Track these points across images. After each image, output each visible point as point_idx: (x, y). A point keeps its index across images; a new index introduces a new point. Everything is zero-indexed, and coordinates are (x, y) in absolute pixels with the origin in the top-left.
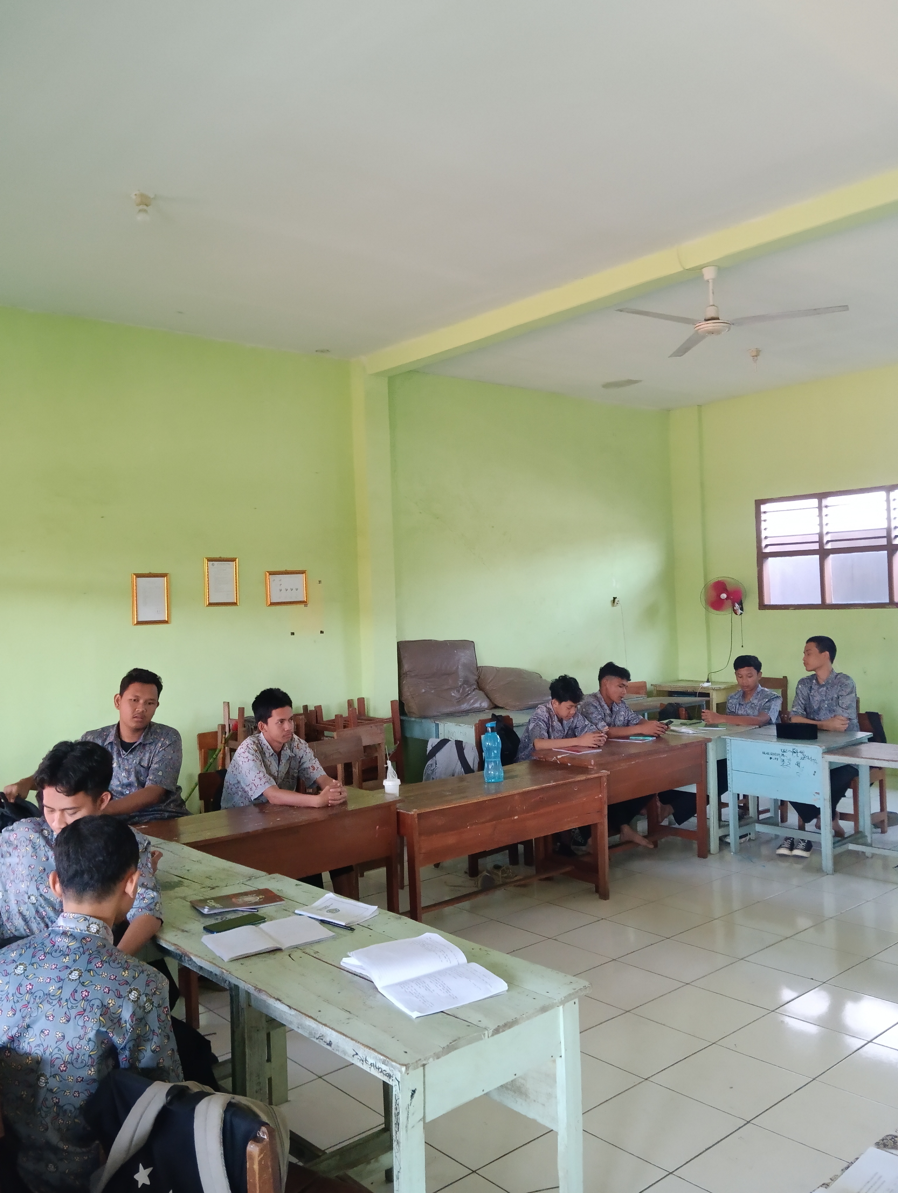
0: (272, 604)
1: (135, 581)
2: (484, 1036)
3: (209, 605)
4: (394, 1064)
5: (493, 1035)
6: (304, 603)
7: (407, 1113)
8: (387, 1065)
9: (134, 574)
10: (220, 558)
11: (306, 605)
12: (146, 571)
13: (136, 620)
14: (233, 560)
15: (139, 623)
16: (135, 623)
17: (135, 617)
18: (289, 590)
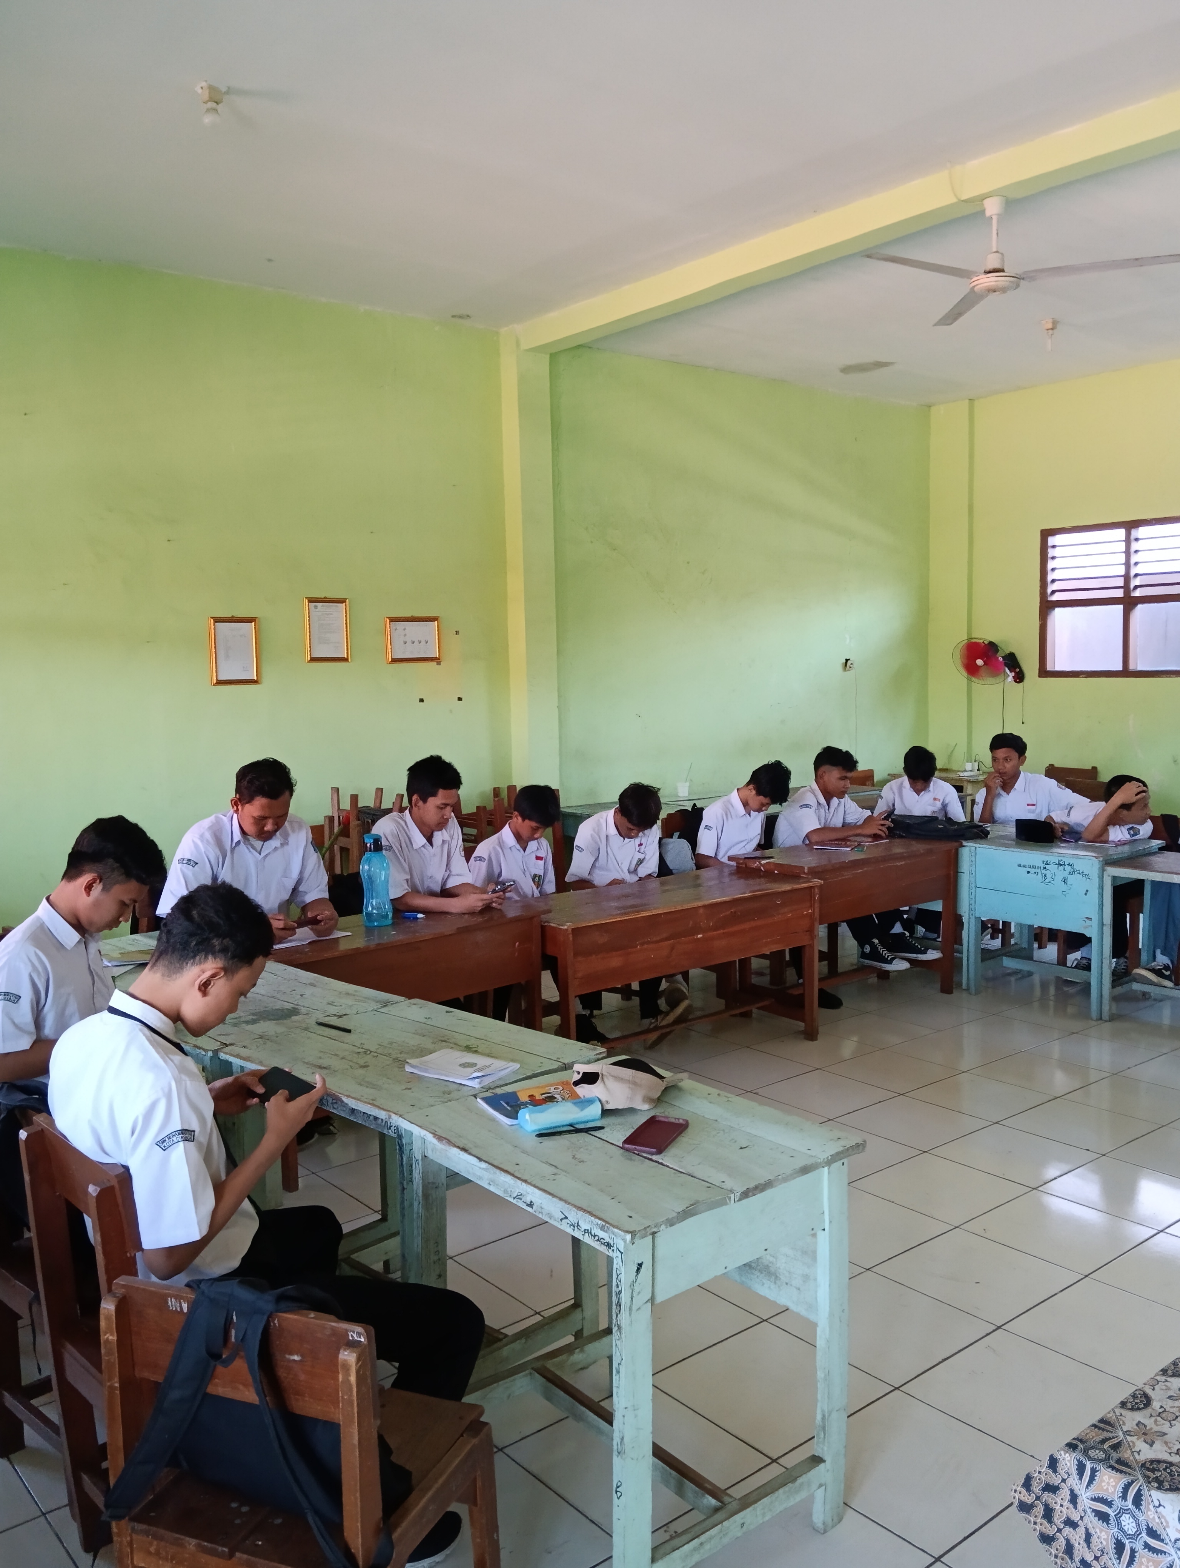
0: (394, 661)
1: (213, 627)
2: (730, 1200)
3: (310, 660)
4: (616, 1230)
5: (740, 1200)
6: (437, 660)
7: (631, 1291)
8: (606, 1232)
9: (212, 618)
10: (325, 598)
11: (439, 664)
12: (228, 615)
13: (215, 679)
14: (342, 601)
15: (220, 682)
16: (215, 682)
17: (215, 674)
18: (416, 643)
